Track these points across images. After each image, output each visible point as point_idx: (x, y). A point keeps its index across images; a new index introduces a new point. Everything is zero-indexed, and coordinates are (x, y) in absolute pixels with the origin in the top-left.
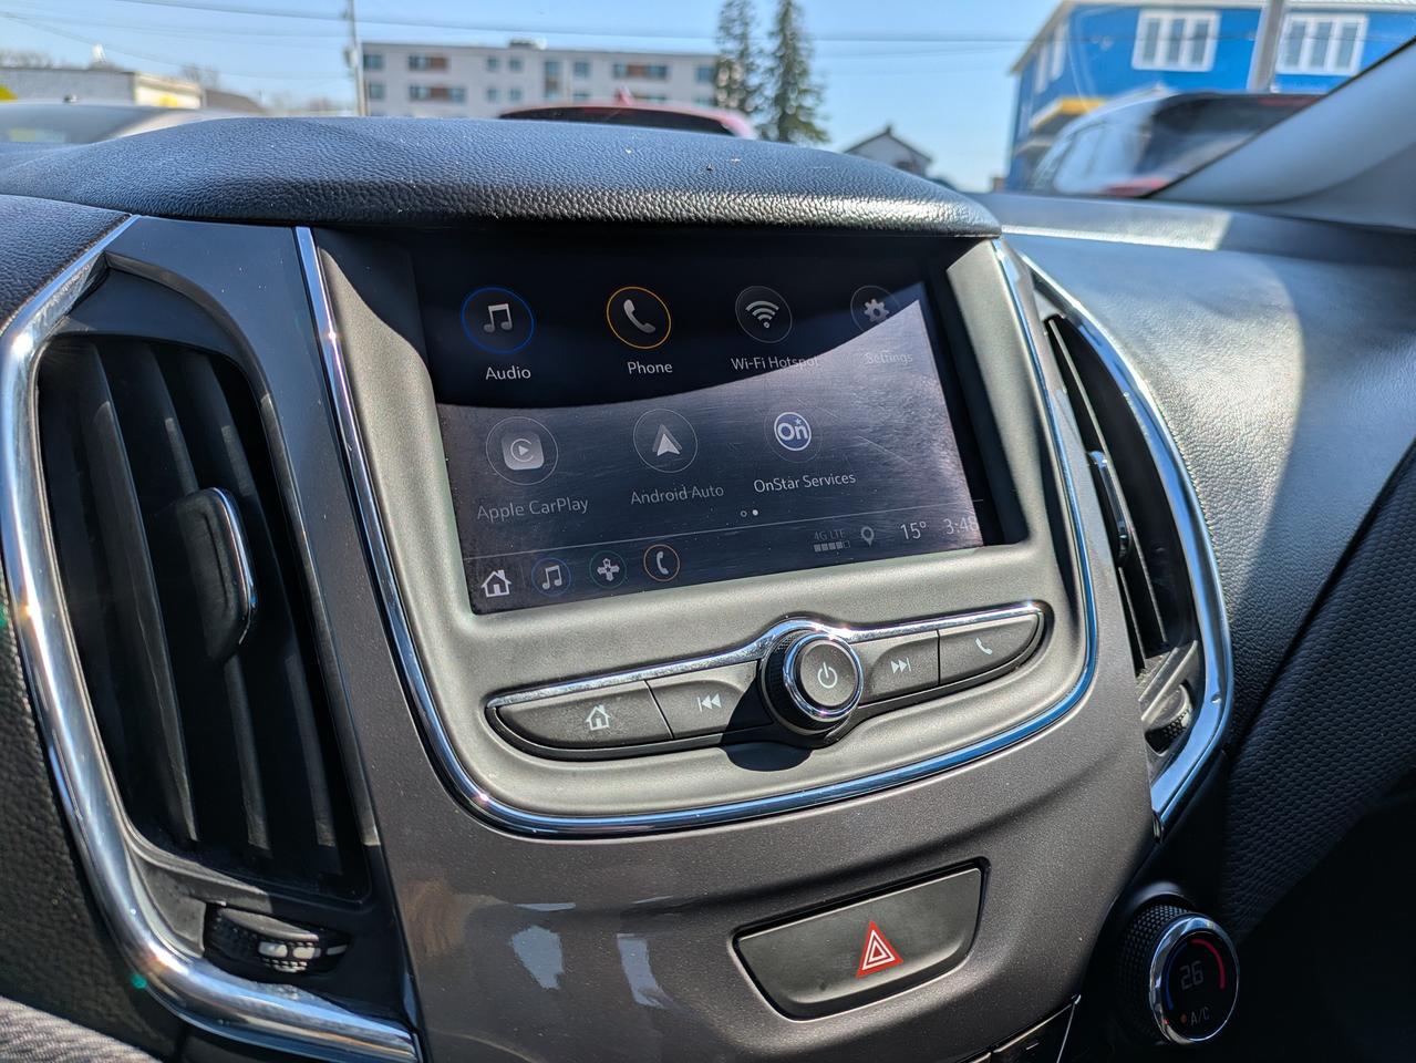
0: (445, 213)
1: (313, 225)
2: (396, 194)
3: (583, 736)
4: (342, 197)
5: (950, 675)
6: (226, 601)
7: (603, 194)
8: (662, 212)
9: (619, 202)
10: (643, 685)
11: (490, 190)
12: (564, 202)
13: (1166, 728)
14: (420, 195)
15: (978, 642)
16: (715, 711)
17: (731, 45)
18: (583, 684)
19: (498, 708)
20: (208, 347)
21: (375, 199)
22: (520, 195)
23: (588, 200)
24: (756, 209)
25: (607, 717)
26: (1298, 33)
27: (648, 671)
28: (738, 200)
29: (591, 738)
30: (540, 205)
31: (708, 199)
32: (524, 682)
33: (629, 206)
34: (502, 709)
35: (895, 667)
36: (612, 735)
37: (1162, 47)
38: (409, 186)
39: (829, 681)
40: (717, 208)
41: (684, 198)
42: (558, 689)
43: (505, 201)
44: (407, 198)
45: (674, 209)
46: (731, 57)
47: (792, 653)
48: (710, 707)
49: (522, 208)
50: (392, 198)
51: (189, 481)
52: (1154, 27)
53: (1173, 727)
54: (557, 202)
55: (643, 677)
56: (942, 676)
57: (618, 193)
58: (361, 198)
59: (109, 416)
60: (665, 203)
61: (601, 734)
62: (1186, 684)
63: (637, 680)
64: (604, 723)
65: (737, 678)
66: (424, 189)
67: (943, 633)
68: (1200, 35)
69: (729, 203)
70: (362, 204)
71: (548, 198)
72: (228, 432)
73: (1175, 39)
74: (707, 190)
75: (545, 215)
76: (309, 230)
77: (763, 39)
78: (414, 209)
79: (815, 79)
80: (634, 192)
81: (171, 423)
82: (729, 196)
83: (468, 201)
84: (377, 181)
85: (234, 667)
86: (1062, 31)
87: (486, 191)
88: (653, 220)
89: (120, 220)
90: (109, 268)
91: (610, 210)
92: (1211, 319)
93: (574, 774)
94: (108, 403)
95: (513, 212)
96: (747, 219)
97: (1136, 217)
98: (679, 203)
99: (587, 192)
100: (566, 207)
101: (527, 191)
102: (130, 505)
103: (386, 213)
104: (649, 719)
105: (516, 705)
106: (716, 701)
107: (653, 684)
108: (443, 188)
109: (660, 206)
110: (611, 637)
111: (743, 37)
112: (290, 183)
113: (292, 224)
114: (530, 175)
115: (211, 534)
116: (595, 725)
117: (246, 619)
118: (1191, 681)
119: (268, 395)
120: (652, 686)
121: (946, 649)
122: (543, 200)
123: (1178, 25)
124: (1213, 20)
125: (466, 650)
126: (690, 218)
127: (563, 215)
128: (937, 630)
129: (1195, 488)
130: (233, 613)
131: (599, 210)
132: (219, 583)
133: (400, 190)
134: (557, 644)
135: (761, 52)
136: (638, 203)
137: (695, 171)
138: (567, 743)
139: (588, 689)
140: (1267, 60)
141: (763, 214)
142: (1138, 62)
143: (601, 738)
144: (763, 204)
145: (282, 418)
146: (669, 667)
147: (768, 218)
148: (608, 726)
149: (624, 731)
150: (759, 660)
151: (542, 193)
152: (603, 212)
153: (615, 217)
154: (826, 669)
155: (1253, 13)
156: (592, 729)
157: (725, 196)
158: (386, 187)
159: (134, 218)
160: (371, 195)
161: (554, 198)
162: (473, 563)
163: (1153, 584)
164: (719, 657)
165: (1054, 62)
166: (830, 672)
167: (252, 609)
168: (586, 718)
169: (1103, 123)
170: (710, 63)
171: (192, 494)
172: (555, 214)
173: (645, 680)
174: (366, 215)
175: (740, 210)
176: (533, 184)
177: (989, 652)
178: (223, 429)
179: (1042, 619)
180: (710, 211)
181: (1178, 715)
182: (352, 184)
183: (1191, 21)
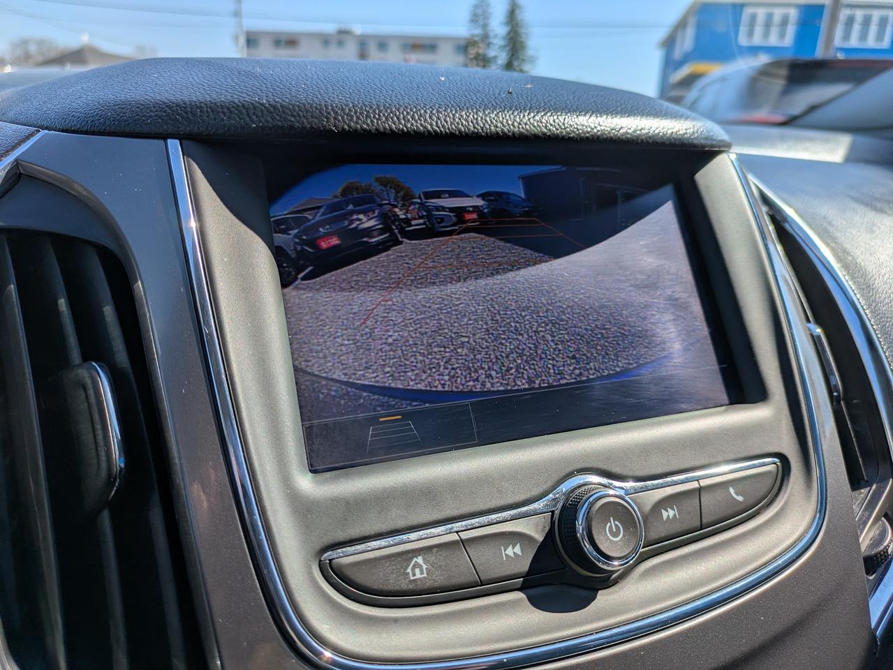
0: (292, 127)
1: (181, 138)
2: (251, 112)
3: (404, 585)
4: (206, 114)
5: (710, 520)
6: (99, 464)
7: (425, 112)
8: (474, 127)
9: (439, 118)
10: (455, 537)
11: (330, 108)
12: (392, 119)
13: (876, 555)
14: (272, 113)
15: (732, 490)
16: (516, 558)
17: (478, 31)
18: (404, 537)
19: (330, 560)
20: (94, 240)
21: (234, 115)
22: (356, 113)
23: (413, 117)
24: (551, 125)
25: (424, 567)
26: (850, 21)
27: (460, 524)
28: (537, 118)
29: (411, 587)
30: (372, 121)
31: (512, 116)
32: (354, 537)
33: (447, 122)
34: (333, 561)
35: (665, 514)
36: (428, 584)
37: (759, 30)
38: (262, 104)
39: (615, 535)
40: (520, 124)
41: (493, 116)
42: (382, 543)
43: (343, 117)
44: (260, 114)
45: (484, 125)
46: (476, 39)
47: (585, 508)
48: (512, 555)
49: (357, 123)
50: (248, 115)
51: (75, 354)
52: (753, 18)
53: (881, 555)
54: (386, 118)
55: (455, 529)
56: (704, 521)
57: (438, 111)
58: (222, 115)
59: (13, 298)
60: (477, 119)
61: (419, 582)
62: (886, 516)
63: (450, 533)
64: (422, 573)
65: (535, 529)
66: (274, 107)
67: (704, 483)
68: (784, 22)
69: (529, 119)
70: (222, 120)
71: (379, 115)
72: (109, 311)
73: (768, 25)
74: (511, 109)
75: (376, 129)
76: (178, 141)
77: (498, 27)
78: (266, 124)
79: (530, 52)
80: (451, 111)
81: (62, 303)
82: (529, 114)
83: (312, 117)
84: (236, 101)
85: (105, 518)
86: (692, 21)
87: (327, 108)
88: (467, 135)
89: (32, 135)
90: (20, 173)
91: (431, 125)
92: (871, 215)
93: (396, 620)
94: (12, 286)
95: (349, 126)
96: (544, 134)
97: (783, 138)
98: (488, 119)
99: (411, 110)
100: (394, 123)
101: (361, 109)
102: (24, 374)
103: (242, 128)
104: (460, 568)
105: (346, 557)
106: (518, 549)
107: (464, 535)
108: (291, 107)
109: (472, 122)
110: (427, 493)
111: (485, 26)
112: (164, 103)
113: (164, 137)
114: (364, 97)
115: (89, 404)
116: (414, 575)
117: (115, 480)
118: (889, 513)
119: (140, 282)
120: (463, 537)
121: (706, 498)
122: (374, 117)
123: (770, 17)
124: (793, 13)
125: (303, 509)
126: (497, 133)
127: (391, 130)
128: (698, 480)
129: (885, 353)
130: (104, 473)
131: (421, 125)
132: (94, 447)
133: (255, 108)
134: (382, 500)
135: (496, 36)
136: (454, 120)
137: (499, 94)
138: (390, 592)
139: (409, 542)
140: (830, 38)
141: (557, 129)
142: (743, 40)
143: (420, 587)
144: (557, 121)
145: (150, 304)
146: (477, 520)
147: (562, 132)
148: (425, 575)
149: (440, 579)
150: (553, 512)
151: (374, 111)
152: (425, 127)
153: (435, 131)
154: (613, 523)
155: (821, 8)
156: (412, 578)
157: (526, 114)
158: (243, 106)
159: (43, 132)
160: (231, 112)
161: (384, 115)
162: (310, 428)
163: (854, 430)
164: (519, 510)
165: (687, 42)
166: (616, 525)
167: (121, 469)
168: (407, 568)
169: (723, 79)
170: (463, 43)
171: (77, 365)
172: (385, 128)
173: (457, 532)
174: (226, 129)
175: (539, 126)
176: (366, 103)
177: (740, 498)
178: (104, 309)
179: (780, 468)
180: (514, 127)
181: (885, 544)
182: (215, 104)
183: (778, 13)
